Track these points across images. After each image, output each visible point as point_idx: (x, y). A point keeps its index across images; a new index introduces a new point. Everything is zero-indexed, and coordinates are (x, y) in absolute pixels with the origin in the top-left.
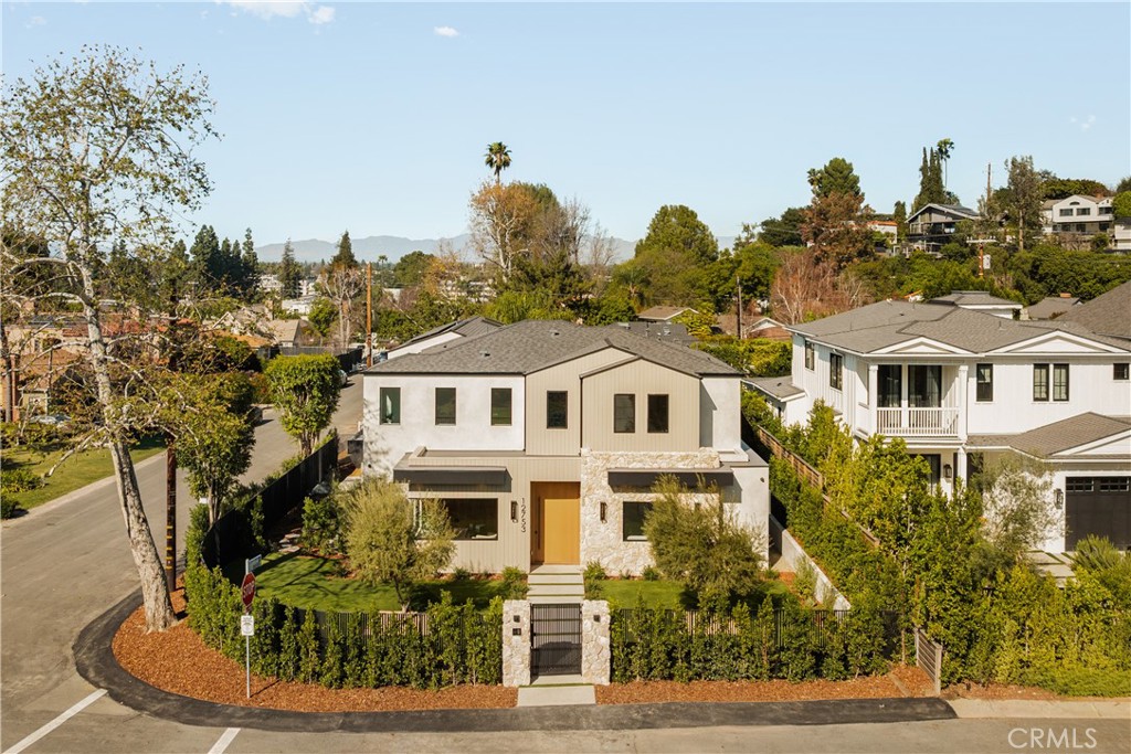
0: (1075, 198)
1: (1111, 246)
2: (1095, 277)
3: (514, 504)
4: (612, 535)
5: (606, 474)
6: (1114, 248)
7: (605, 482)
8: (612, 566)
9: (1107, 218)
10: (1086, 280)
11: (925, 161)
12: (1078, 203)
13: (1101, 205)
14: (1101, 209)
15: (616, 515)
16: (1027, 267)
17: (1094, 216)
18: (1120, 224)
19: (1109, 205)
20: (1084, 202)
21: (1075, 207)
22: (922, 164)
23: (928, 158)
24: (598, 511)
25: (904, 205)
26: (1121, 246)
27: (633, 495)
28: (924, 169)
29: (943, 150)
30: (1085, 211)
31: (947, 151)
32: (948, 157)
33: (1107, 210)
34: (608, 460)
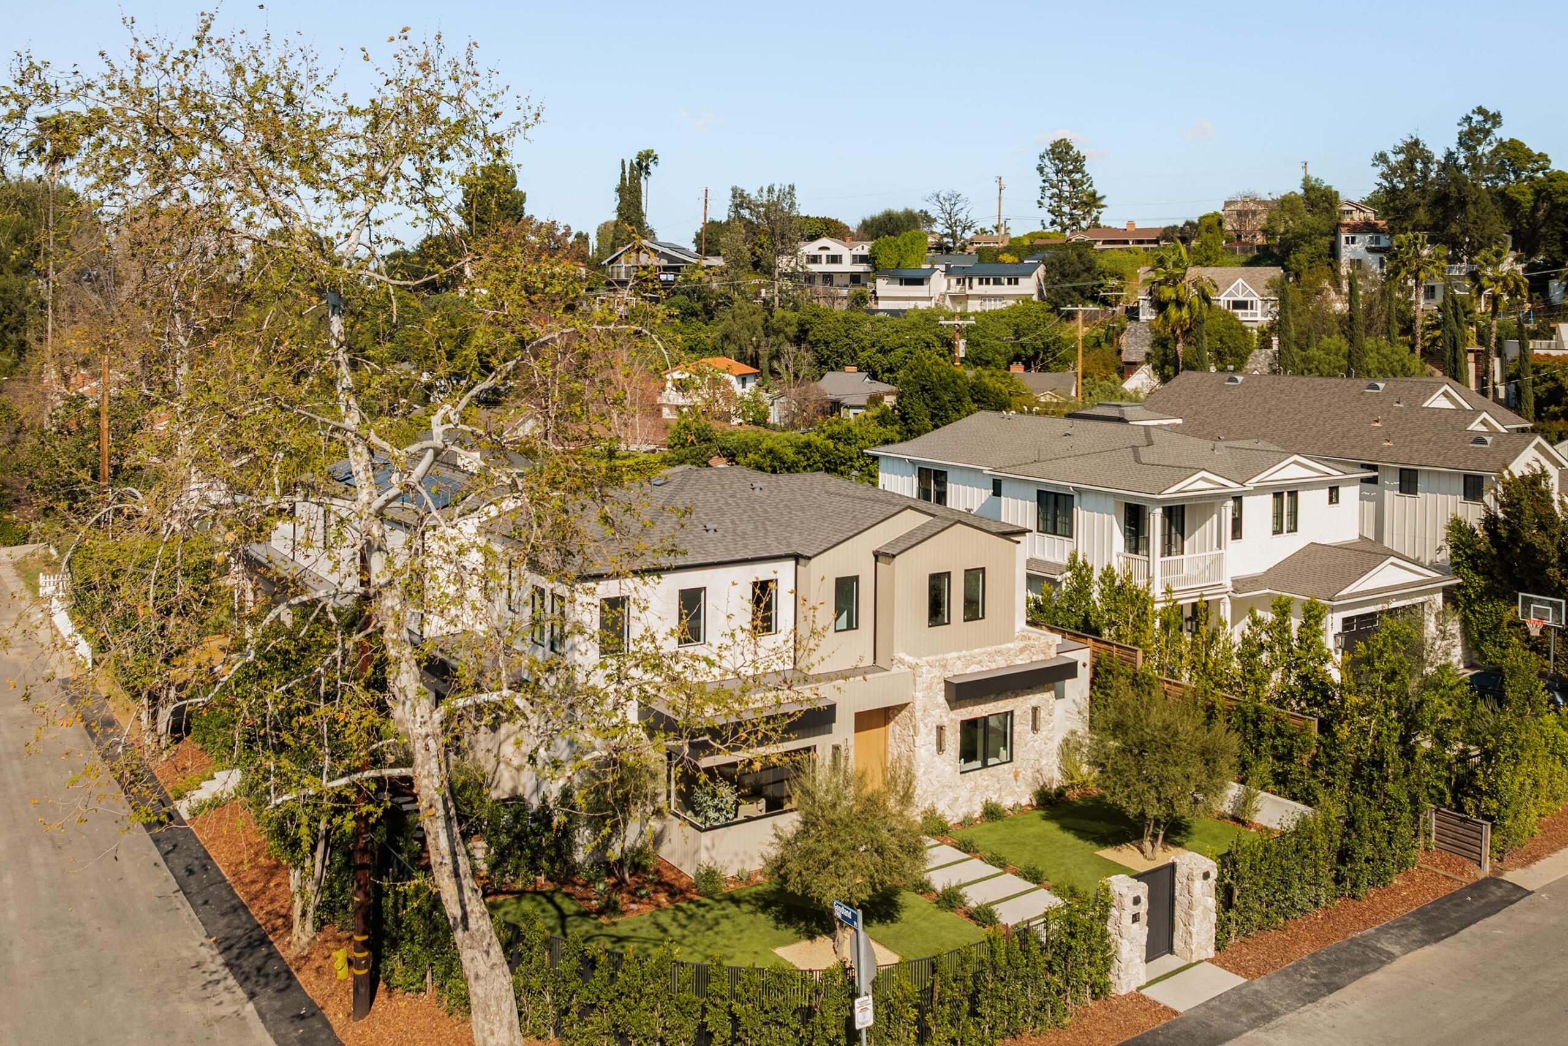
0: (824, 241)
1: (871, 305)
2: (873, 346)
3: (836, 748)
4: (948, 768)
5: (942, 685)
6: (874, 307)
7: (941, 698)
8: (948, 812)
9: (861, 268)
10: (863, 349)
11: (623, 179)
12: (827, 248)
13: (854, 252)
14: (854, 257)
15: (953, 740)
16: (792, 331)
17: (847, 266)
18: (882, 277)
19: (866, 252)
20: (836, 247)
21: (824, 253)
22: (618, 181)
23: (627, 175)
24: (933, 738)
25: (586, 237)
26: (882, 305)
27: (970, 709)
28: (621, 190)
29: (643, 164)
30: (835, 259)
31: (647, 167)
32: (648, 173)
33: (863, 259)
34: (944, 667)
